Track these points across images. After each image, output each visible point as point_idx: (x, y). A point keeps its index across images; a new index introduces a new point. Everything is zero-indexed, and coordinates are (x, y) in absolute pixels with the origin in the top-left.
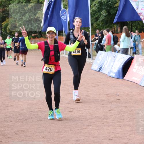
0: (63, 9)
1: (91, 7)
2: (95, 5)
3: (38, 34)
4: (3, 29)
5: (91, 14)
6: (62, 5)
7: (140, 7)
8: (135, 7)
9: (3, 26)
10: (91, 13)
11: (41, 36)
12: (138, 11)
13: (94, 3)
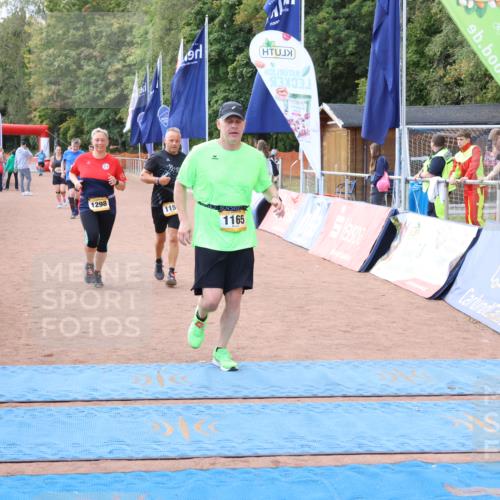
0: (163, 106)
1: (209, 104)
2: (217, 101)
3: (119, 147)
4: (61, 136)
5: (210, 118)
6: (162, 99)
7: (290, 110)
8: (283, 110)
9: (62, 130)
10: (210, 115)
11: (125, 150)
12: (288, 116)
13: (215, 98)
